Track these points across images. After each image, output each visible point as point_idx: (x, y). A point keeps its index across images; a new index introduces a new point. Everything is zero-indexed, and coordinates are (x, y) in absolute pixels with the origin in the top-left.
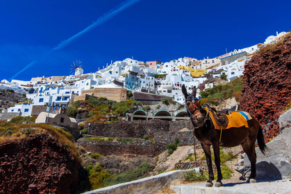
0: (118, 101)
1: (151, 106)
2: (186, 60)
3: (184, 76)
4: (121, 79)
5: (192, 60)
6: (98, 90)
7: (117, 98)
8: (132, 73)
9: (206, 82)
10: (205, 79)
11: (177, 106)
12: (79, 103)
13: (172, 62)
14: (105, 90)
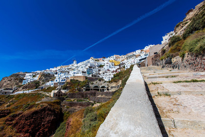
0: (82, 81)
1: (94, 82)
2: (114, 56)
3: (111, 65)
4: (85, 70)
5: (117, 56)
6: (75, 77)
7: (82, 80)
8: (90, 67)
9: (118, 69)
10: (118, 67)
11: (104, 81)
12: (68, 83)
13: (108, 58)
14: (78, 77)
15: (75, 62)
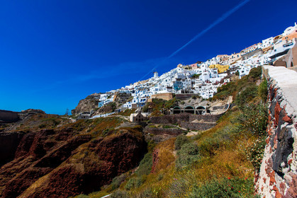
0: (168, 100)
1: (185, 101)
2: (218, 58)
3: (212, 73)
4: (172, 85)
6: (158, 95)
7: (167, 98)
8: (177, 79)
9: (226, 78)
11: (201, 99)
12: (149, 104)
13: (207, 62)
14: (161, 94)
15: (155, 75)
